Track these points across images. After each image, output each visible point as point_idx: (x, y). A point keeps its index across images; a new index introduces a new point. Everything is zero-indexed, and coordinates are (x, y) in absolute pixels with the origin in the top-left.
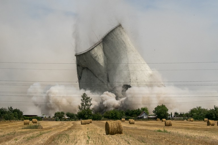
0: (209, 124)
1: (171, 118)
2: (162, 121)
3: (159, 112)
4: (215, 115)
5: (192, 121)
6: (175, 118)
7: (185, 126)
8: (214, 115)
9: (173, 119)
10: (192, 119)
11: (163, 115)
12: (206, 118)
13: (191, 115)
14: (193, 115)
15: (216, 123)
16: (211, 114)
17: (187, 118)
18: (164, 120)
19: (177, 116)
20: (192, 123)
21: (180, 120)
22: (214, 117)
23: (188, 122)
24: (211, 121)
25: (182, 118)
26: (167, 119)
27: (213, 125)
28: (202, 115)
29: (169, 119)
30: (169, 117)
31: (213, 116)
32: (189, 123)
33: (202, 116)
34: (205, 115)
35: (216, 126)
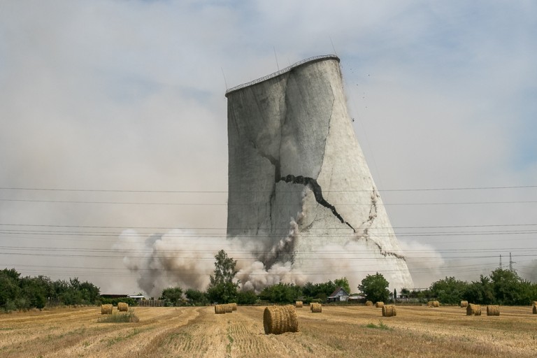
0: (470, 312)
1: (394, 300)
2: (377, 306)
3: (370, 289)
4: (483, 293)
5: (437, 306)
6: (403, 300)
7: (423, 317)
8: (480, 293)
9: (398, 303)
10: (436, 302)
11: (378, 294)
12: (464, 300)
13: (433, 294)
14: (437, 294)
15: (483, 309)
16: (476, 292)
17: (426, 300)
18: (381, 303)
19: (407, 297)
20: (436, 310)
21: (411, 303)
22: (481, 299)
23: (428, 308)
24: (475, 307)
25: (417, 300)
26: (386, 302)
27: (478, 314)
28: (456, 294)
29: (391, 302)
30: (390, 298)
31: (477, 296)
32: (431, 310)
33: (455, 297)
34: (462, 294)
35: (484, 316)
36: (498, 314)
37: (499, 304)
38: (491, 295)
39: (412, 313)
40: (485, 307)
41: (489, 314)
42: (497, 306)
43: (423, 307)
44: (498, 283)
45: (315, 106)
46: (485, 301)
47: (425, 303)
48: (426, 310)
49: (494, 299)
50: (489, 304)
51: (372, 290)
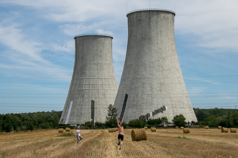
0: (223, 131)
1: (188, 126)
2: (181, 129)
3: (177, 121)
4: (228, 123)
5: (207, 129)
6: (192, 126)
8: (227, 123)
9: (190, 127)
10: (207, 127)
11: (181, 123)
12: (220, 126)
13: (206, 123)
14: (208, 123)
16: (224, 122)
17: (202, 126)
18: (182, 127)
19: (194, 125)
20: (207, 131)
21: (196, 127)
23: (204, 129)
24: (225, 129)
25: (198, 126)
26: (185, 127)
27: (227, 132)
28: (216, 123)
29: (187, 127)
30: (186, 125)
31: (226, 124)
32: (205, 130)
33: (216, 124)
34: (219, 123)
35: (229, 133)
36: (236, 132)
37: (235, 127)
38: (232, 123)
39: (196, 132)
40: (230, 129)
41: (232, 132)
43: (201, 129)
44: (235, 118)
46: (229, 126)
47: (202, 127)
48: (202, 130)
49: (234, 125)
50: (231, 128)
51: (178, 122)
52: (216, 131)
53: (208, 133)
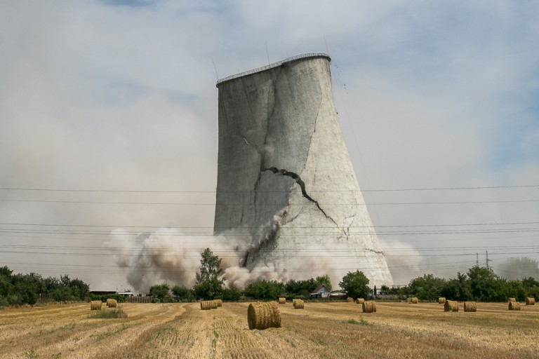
0: (447, 308)
1: (374, 296)
2: (358, 303)
3: (351, 286)
4: (460, 290)
5: (416, 303)
6: (383, 296)
7: (401, 313)
8: (457, 290)
9: (378, 299)
10: (415, 299)
11: (358, 291)
12: (442, 296)
13: (412, 291)
14: (416, 290)
15: (461, 306)
16: (453, 288)
17: (405, 296)
18: (361, 300)
19: (386, 293)
20: (415, 307)
21: (391, 300)
22: (458, 295)
23: (407, 304)
24: (452, 303)
25: (396, 297)
26: (366, 299)
27: (456, 310)
28: (434, 291)
29: (371, 298)
30: (370, 295)
31: (455, 293)
32: (410, 306)
33: (433, 293)
34: (440, 290)
35: (461, 312)
36: (475, 311)
37: (475, 300)
38: (468, 292)
39: (391, 309)
40: (462, 304)
41: (466, 310)
42: (474, 302)
43: (403, 303)
44: (475, 280)
45: (302, 103)
46: (462, 298)
47: (404, 299)
48: (406, 306)
49: (472, 296)
50: (466, 300)
51: (353, 287)
52: (433, 308)
53: (415, 311)
